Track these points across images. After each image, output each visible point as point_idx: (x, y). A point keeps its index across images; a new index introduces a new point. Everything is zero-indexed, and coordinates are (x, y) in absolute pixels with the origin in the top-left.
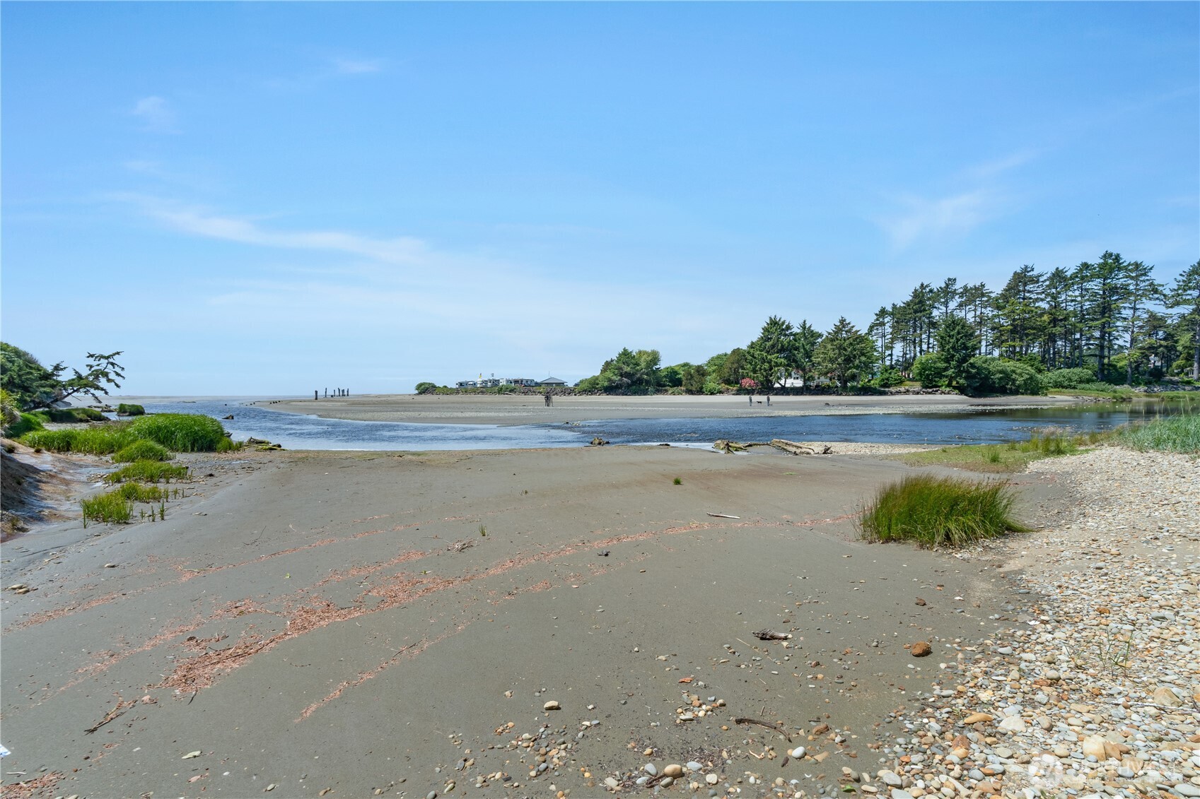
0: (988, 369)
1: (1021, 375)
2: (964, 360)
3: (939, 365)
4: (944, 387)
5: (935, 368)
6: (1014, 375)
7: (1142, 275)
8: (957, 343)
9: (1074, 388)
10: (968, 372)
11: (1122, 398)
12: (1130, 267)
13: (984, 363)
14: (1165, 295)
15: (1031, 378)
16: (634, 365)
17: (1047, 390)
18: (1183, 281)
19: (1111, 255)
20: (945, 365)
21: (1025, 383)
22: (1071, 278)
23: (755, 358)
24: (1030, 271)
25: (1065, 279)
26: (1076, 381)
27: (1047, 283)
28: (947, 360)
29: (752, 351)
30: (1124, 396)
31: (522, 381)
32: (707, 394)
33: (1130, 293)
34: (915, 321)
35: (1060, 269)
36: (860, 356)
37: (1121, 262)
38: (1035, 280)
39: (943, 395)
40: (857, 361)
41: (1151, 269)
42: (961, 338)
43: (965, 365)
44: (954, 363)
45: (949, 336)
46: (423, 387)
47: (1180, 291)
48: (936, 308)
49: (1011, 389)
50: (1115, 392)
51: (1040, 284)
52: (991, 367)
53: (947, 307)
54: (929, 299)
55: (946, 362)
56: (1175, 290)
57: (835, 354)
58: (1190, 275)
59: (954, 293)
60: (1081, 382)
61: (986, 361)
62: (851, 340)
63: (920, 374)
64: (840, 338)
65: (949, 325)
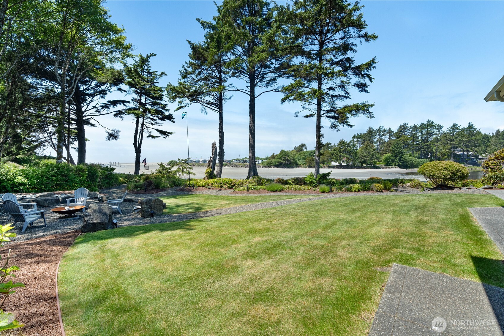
4: (393, 166)
5: (391, 159)
7: (440, 128)
8: (400, 150)
10: (403, 161)
12: (436, 126)
16: (290, 156)
22: (419, 128)
24: (406, 125)
27: (412, 129)
35: (415, 124)
37: (433, 123)
38: (408, 128)
43: (402, 158)
44: (398, 157)
52: (408, 159)
55: (395, 157)
61: (406, 156)
62: (373, 149)
63: (386, 161)
64: (369, 149)
65: (396, 144)
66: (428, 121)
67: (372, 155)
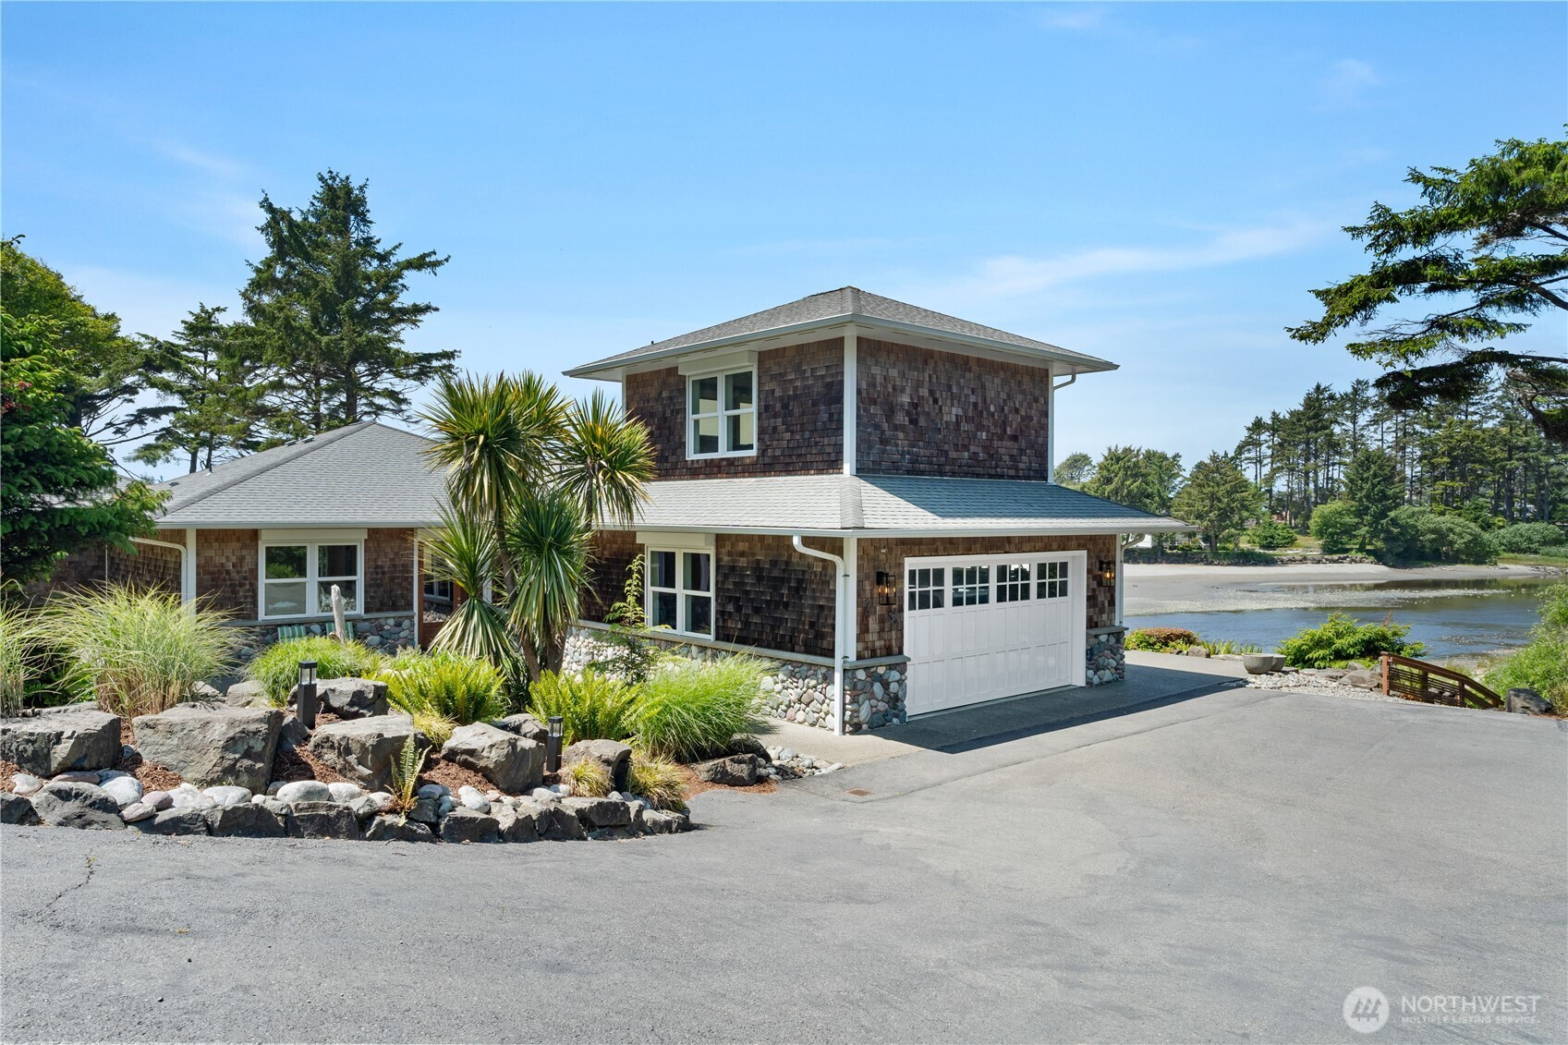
0: (1416, 527)
1: (1460, 535)
2: (1383, 514)
3: (1347, 520)
4: (1354, 552)
6: (1451, 535)
8: (1373, 489)
9: (1536, 552)
10: (1388, 532)
13: (1408, 517)
15: (1476, 538)
17: (1498, 554)
20: (1356, 520)
21: (1467, 547)
26: (1538, 542)
27: (1500, 393)
28: (1359, 513)
34: (1308, 444)
36: (1240, 510)
39: (1353, 565)
40: (1237, 517)
42: (1379, 483)
43: (1384, 521)
44: (1369, 518)
45: (1362, 479)
48: (1338, 423)
49: (1446, 554)
51: (1490, 394)
52: (1419, 524)
53: (1354, 423)
54: (1329, 410)
57: (1204, 507)
60: (1545, 543)
61: (1413, 514)
62: (1228, 486)
63: (1320, 533)
64: (1211, 484)
65: (1363, 462)
67: (1224, 509)
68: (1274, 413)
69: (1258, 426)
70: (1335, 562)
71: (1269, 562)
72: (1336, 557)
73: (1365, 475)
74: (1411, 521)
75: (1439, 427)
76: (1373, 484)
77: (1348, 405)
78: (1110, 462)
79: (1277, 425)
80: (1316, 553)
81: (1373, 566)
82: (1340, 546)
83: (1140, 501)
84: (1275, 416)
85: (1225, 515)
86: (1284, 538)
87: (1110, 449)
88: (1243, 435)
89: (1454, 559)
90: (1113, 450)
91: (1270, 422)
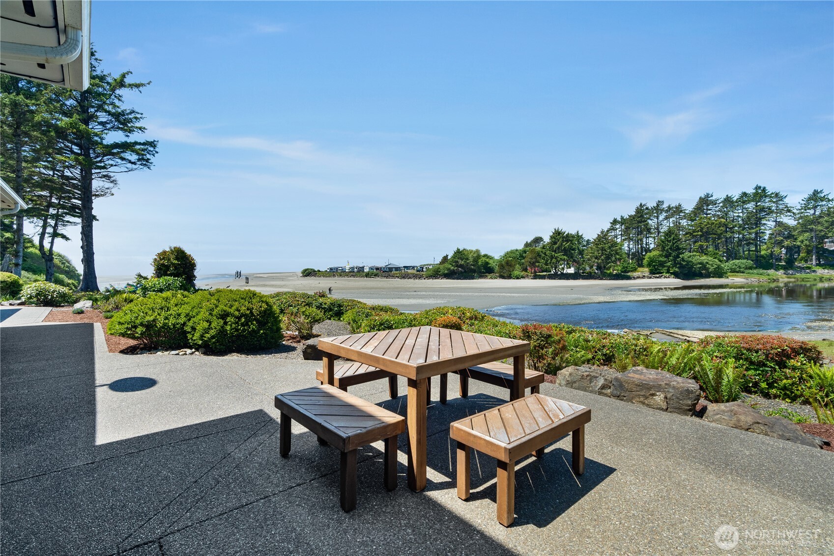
0: (692, 262)
1: (711, 265)
2: (678, 256)
3: (661, 259)
4: (665, 273)
5: (658, 261)
6: (708, 265)
7: (780, 200)
8: (673, 245)
9: (743, 272)
10: (680, 264)
11: (774, 279)
12: (773, 195)
13: (688, 258)
14: (794, 213)
15: (718, 267)
16: (466, 259)
17: (728, 273)
18: (805, 204)
19: (760, 187)
20: (665, 259)
21: (714, 270)
22: (736, 202)
23: (546, 255)
24: (710, 197)
25: (732, 202)
26: (743, 268)
27: (721, 205)
29: (544, 251)
30: (775, 278)
31: (381, 268)
32: (514, 279)
33: (772, 212)
35: (729, 196)
37: (767, 192)
38: (714, 203)
39: (666, 279)
41: (786, 197)
42: (676, 242)
43: (678, 259)
44: (671, 258)
45: (668, 241)
46: (307, 271)
47: (802, 211)
48: (651, 219)
49: (705, 274)
50: (768, 275)
51: (717, 205)
52: (693, 260)
53: (658, 219)
54: (646, 214)
55: (666, 257)
56: (799, 209)
57: (599, 254)
58: (808, 201)
59: (662, 210)
60: (746, 268)
61: (690, 256)
62: (609, 244)
63: (649, 265)
64: (602, 243)
65: (668, 234)
66: (758, 188)
67: (608, 254)
68: (622, 216)
69: (615, 222)
70: (658, 278)
71: (629, 278)
72: (658, 275)
73: (669, 239)
74: (690, 259)
75: (695, 220)
76: (673, 243)
77: (655, 211)
78: (555, 235)
79: (623, 221)
80: (647, 274)
81: (674, 279)
82: (658, 271)
83: (570, 252)
84: (622, 218)
85: (608, 257)
86: (632, 268)
87: (555, 229)
88: (609, 226)
89: (708, 276)
90: (557, 229)
91: (620, 220)
